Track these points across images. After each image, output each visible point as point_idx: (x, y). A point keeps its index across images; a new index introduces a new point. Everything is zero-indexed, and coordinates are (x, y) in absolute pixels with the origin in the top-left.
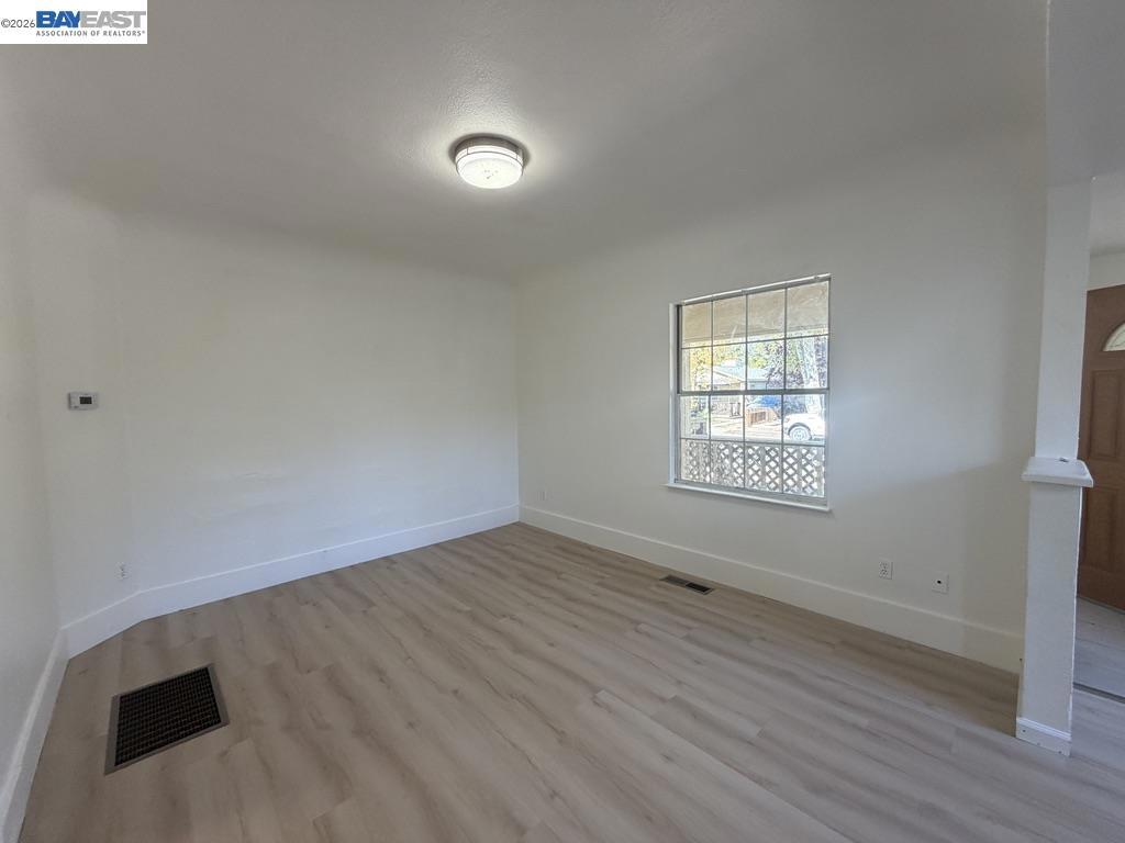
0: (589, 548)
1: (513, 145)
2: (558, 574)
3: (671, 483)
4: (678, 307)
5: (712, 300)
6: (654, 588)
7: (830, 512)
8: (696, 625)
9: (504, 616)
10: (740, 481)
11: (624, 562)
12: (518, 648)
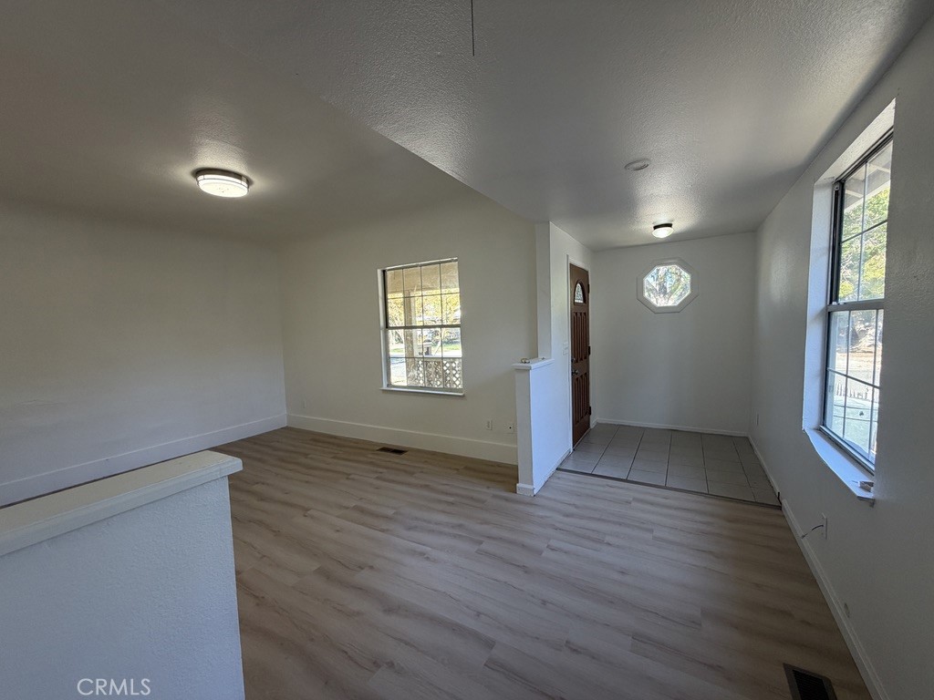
0: (335, 437)
1: (238, 176)
2: (306, 455)
3: (385, 387)
4: (384, 272)
5: (402, 268)
6: (370, 456)
7: (464, 396)
8: (385, 470)
9: (257, 483)
10: (421, 382)
11: (355, 443)
12: (262, 498)
